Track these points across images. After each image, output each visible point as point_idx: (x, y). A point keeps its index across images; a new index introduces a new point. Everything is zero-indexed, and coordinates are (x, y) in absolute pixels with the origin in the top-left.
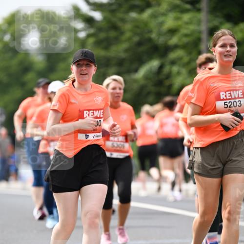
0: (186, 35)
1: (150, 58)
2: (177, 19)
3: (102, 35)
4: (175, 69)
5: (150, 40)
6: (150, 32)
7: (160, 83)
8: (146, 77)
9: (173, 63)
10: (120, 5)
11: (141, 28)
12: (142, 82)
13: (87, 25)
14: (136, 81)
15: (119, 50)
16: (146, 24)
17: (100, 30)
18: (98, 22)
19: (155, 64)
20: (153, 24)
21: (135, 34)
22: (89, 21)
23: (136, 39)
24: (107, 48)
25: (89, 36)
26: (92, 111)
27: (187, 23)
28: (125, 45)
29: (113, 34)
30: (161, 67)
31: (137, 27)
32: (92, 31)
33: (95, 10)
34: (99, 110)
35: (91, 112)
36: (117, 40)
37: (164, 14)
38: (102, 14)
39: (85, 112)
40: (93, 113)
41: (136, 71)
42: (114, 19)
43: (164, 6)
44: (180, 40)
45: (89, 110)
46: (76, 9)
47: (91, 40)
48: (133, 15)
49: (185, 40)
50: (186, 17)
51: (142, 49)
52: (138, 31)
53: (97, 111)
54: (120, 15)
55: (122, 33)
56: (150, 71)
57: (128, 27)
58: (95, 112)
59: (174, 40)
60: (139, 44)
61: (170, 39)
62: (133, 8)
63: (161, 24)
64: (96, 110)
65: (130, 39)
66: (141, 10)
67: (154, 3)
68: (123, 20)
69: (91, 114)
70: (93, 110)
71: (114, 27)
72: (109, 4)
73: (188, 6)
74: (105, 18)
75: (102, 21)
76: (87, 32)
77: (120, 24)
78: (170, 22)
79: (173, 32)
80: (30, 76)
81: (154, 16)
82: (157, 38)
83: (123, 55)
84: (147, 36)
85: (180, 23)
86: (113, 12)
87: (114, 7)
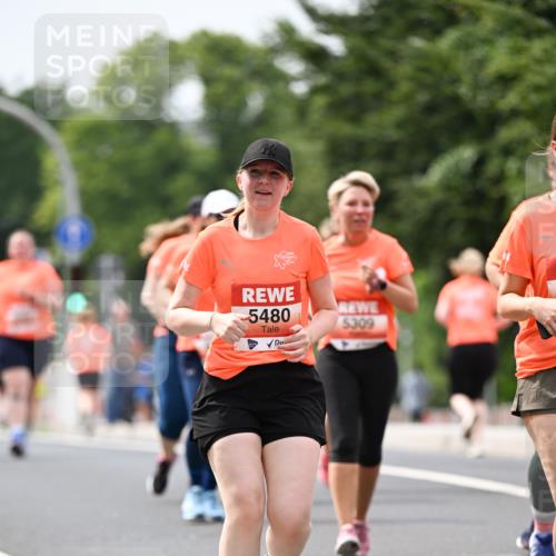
0: (538, 88)
1: (456, 141)
2: (517, 51)
3: (346, 90)
4: (512, 165)
5: (455, 99)
6: (456, 80)
7: (478, 198)
8: (446, 186)
9: (507, 151)
10: (386, 21)
11: (433, 73)
12: (439, 196)
13: (311, 67)
14: (423, 193)
15: (384, 123)
16: (445, 63)
17: (340, 76)
18: (337, 58)
19: (466, 154)
20: (461, 64)
21: (422, 85)
22: (316, 56)
23: (423, 97)
24: (355, 119)
25: (315, 91)
26: (264, 290)
27: (539, 62)
28: (396, 113)
29: (370, 86)
30: (480, 163)
31: (425, 70)
32: (322, 80)
33: (327, 33)
34: (279, 286)
35: (259, 290)
36: (379, 99)
37: (487, 41)
38: (346, 41)
39: (245, 290)
40: (266, 293)
41: (424, 170)
42: (373, 53)
43: (488, 23)
44: (524, 98)
45: (254, 287)
46: (287, 30)
47: (320, 101)
48: (417, 42)
49: (535, 98)
50: (538, 47)
51: (436, 120)
52: (428, 79)
53: (276, 290)
54: (385, 43)
55: (391, 85)
56: (456, 170)
57: (403, 70)
58: (269, 290)
59: (511, 99)
60: (430, 109)
61: (503, 97)
62: (415, 27)
63: (482, 63)
64: (272, 287)
65: (408, 98)
66: (436, 31)
67: (463, 15)
68: (393, 55)
69: (259, 295)
70: (266, 286)
71: (374, 71)
72: (362, 19)
73: (543, 23)
74: (351, 51)
75: (344, 58)
76: (311, 83)
77: (386, 63)
78: (500, 59)
79: (506, 80)
80: (181, 183)
81: (465, 45)
82: (470, 94)
83: (394, 135)
84: (448, 90)
85: (523, 60)
86: (369, 36)
87: (373, 26)
